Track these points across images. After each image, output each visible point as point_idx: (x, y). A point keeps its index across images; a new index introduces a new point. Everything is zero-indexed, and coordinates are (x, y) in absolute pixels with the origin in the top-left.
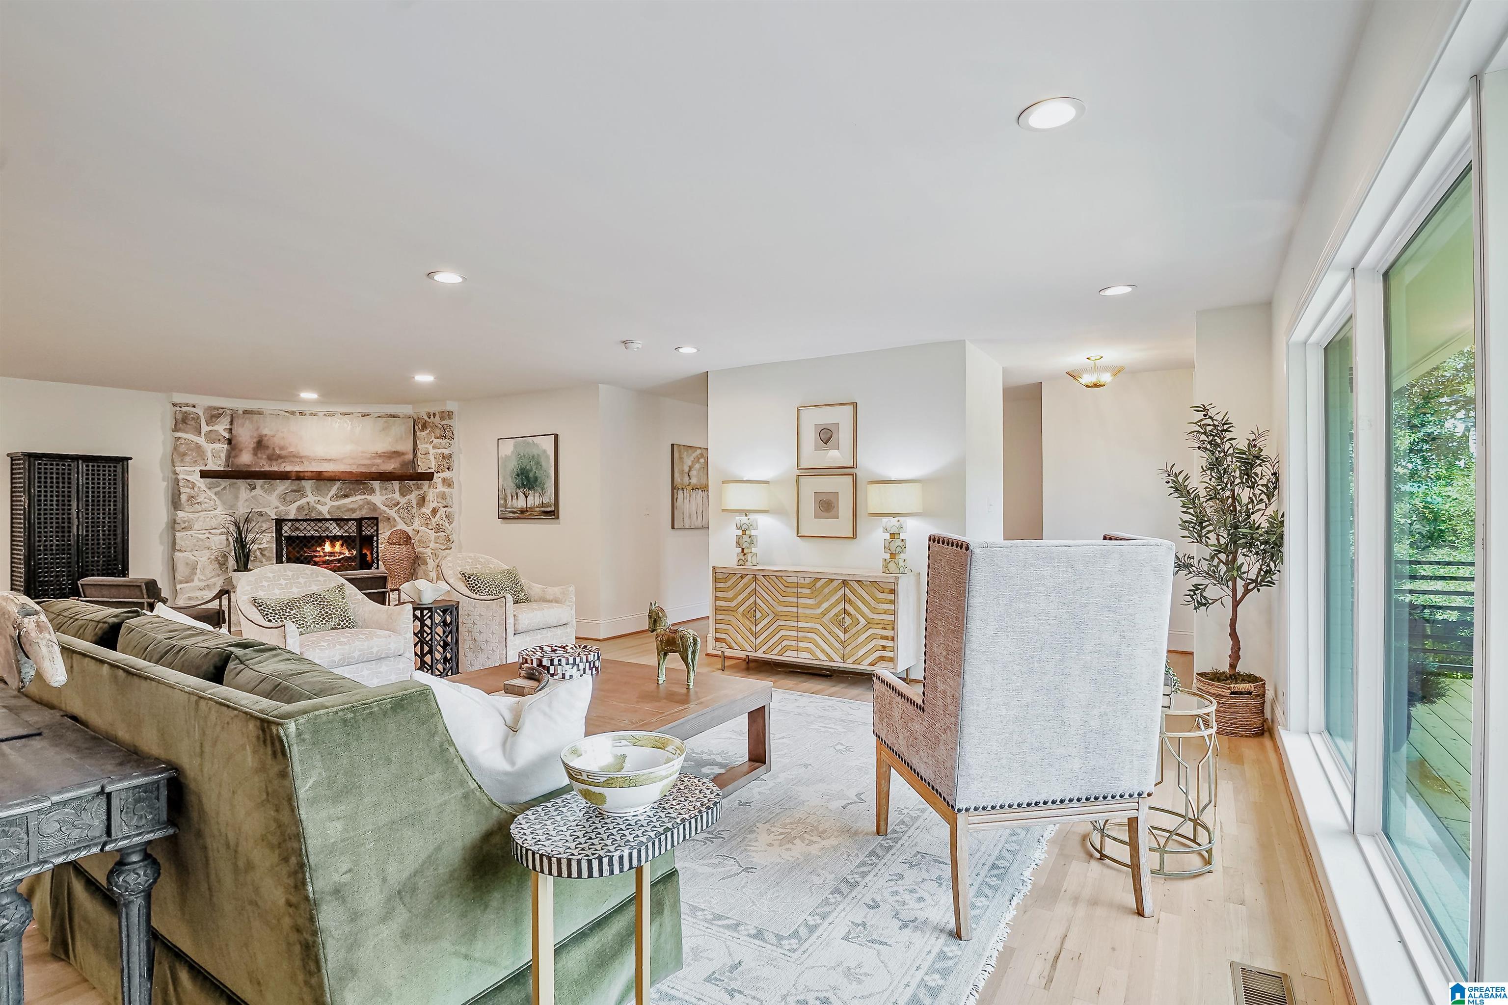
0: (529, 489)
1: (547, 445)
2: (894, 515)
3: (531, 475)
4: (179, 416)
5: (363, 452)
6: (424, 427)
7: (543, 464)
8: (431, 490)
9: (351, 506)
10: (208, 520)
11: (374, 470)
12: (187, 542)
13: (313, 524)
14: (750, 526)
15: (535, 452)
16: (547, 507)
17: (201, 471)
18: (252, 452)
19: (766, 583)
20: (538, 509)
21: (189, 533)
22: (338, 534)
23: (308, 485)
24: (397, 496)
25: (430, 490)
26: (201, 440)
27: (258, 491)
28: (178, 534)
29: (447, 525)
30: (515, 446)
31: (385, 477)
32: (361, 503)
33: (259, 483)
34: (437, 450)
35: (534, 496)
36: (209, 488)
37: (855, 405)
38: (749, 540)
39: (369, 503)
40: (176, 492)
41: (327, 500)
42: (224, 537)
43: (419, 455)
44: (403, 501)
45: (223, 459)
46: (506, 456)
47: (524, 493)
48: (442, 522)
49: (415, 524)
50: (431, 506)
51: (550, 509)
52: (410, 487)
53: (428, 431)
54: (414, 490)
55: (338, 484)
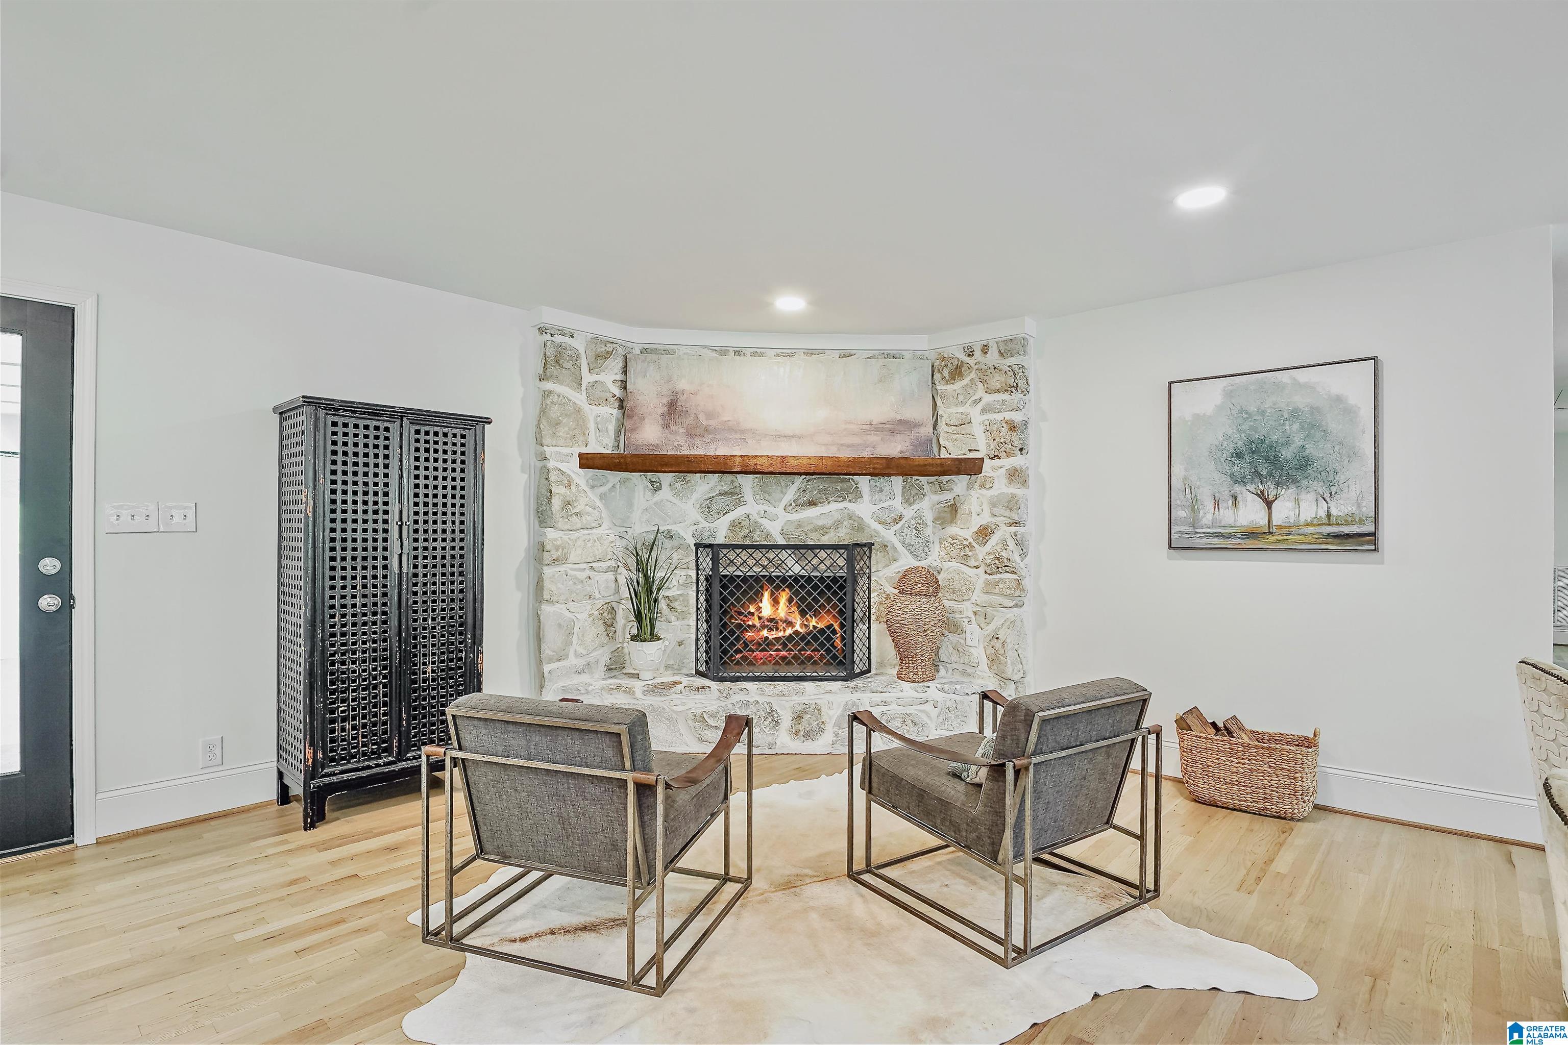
0: (1278, 485)
1: (1352, 384)
3: (1287, 453)
4: (551, 352)
5: (848, 421)
6: (957, 372)
7: (1332, 425)
8: (976, 493)
9: (820, 523)
10: (589, 544)
11: (864, 454)
12: (560, 585)
13: (758, 555)
15: (1301, 401)
16: (1347, 523)
17: (580, 455)
18: (661, 422)
20: (1311, 529)
21: (562, 568)
22: (802, 573)
23: (747, 482)
24: (897, 503)
25: (972, 492)
26: (580, 398)
27: (665, 493)
28: (548, 571)
29: (1018, 559)
30: (1229, 394)
31: (882, 468)
32: (837, 516)
33: (666, 478)
34: (991, 416)
35: (1297, 501)
36: (593, 487)
39: (852, 516)
40: (544, 491)
41: (780, 510)
42: (610, 576)
43: (942, 427)
44: (909, 513)
45: (612, 433)
46: (1197, 417)
47: (1261, 495)
48: (1004, 554)
49: (934, 558)
50: (976, 523)
51: (1355, 529)
52: (926, 487)
53: (966, 381)
54: (935, 492)
55: (799, 480)
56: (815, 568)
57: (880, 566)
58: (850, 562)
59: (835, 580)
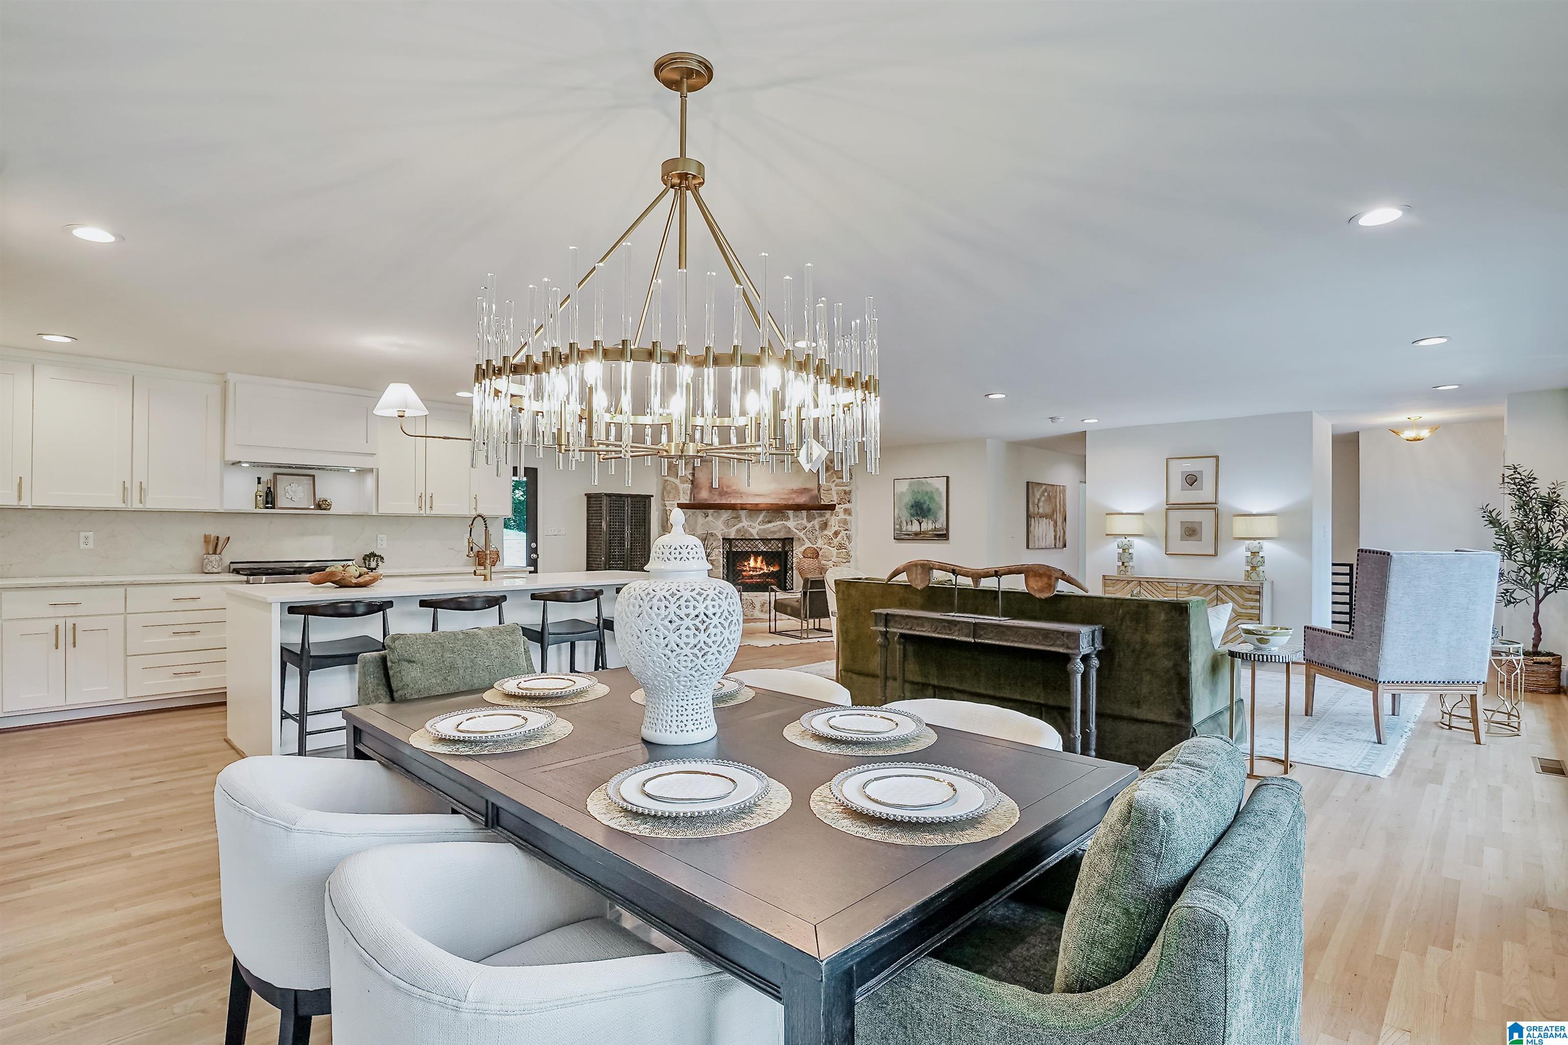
0: (923, 517)
1: (941, 484)
2: (1255, 539)
3: (925, 507)
5: (783, 489)
6: (827, 469)
7: (936, 498)
8: (833, 517)
9: (773, 530)
11: (790, 502)
13: (747, 543)
14: (1130, 546)
15: (928, 489)
16: (940, 531)
17: (678, 504)
18: (708, 489)
19: (1150, 587)
20: (931, 533)
22: (765, 550)
23: (743, 513)
24: (805, 521)
26: (677, 481)
27: (710, 518)
29: (848, 544)
30: (910, 485)
31: (797, 508)
32: (780, 527)
33: (710, 512)
34: (838, 488)
35: (928, 523)
37: (1217, 458)
38: (1129, 556)
39: (786, 527)
40: (665, 519)
41: (756, 525)
43: (822, 491)
44: (809, 525)
45: (689, 494)
46: (901, 492)
47: (918, 521)
48: (842, 542)
49: (820, 543)
50: (834, 529)
51: (941, 533)
52: (816, 516)
53: (830, 473)
54: (819, 517)
55: (764, 513)
56: (770, 548)
57: (798, 547)
58: (784, 546)
59: (777, 552)
